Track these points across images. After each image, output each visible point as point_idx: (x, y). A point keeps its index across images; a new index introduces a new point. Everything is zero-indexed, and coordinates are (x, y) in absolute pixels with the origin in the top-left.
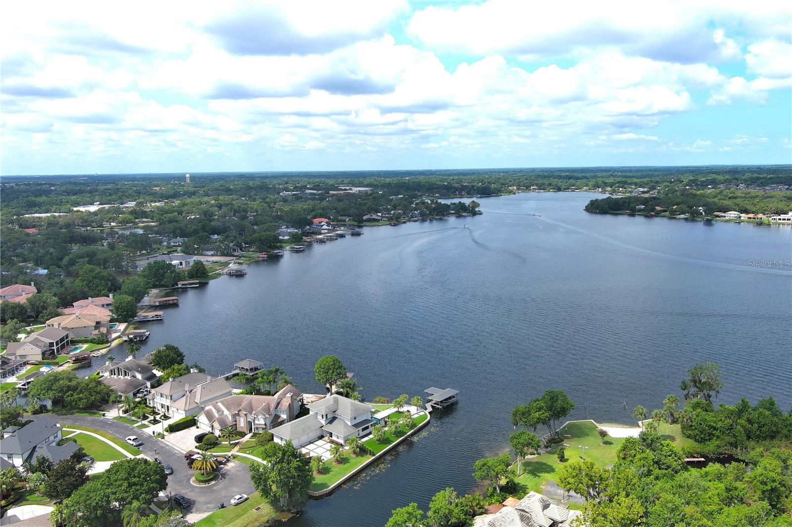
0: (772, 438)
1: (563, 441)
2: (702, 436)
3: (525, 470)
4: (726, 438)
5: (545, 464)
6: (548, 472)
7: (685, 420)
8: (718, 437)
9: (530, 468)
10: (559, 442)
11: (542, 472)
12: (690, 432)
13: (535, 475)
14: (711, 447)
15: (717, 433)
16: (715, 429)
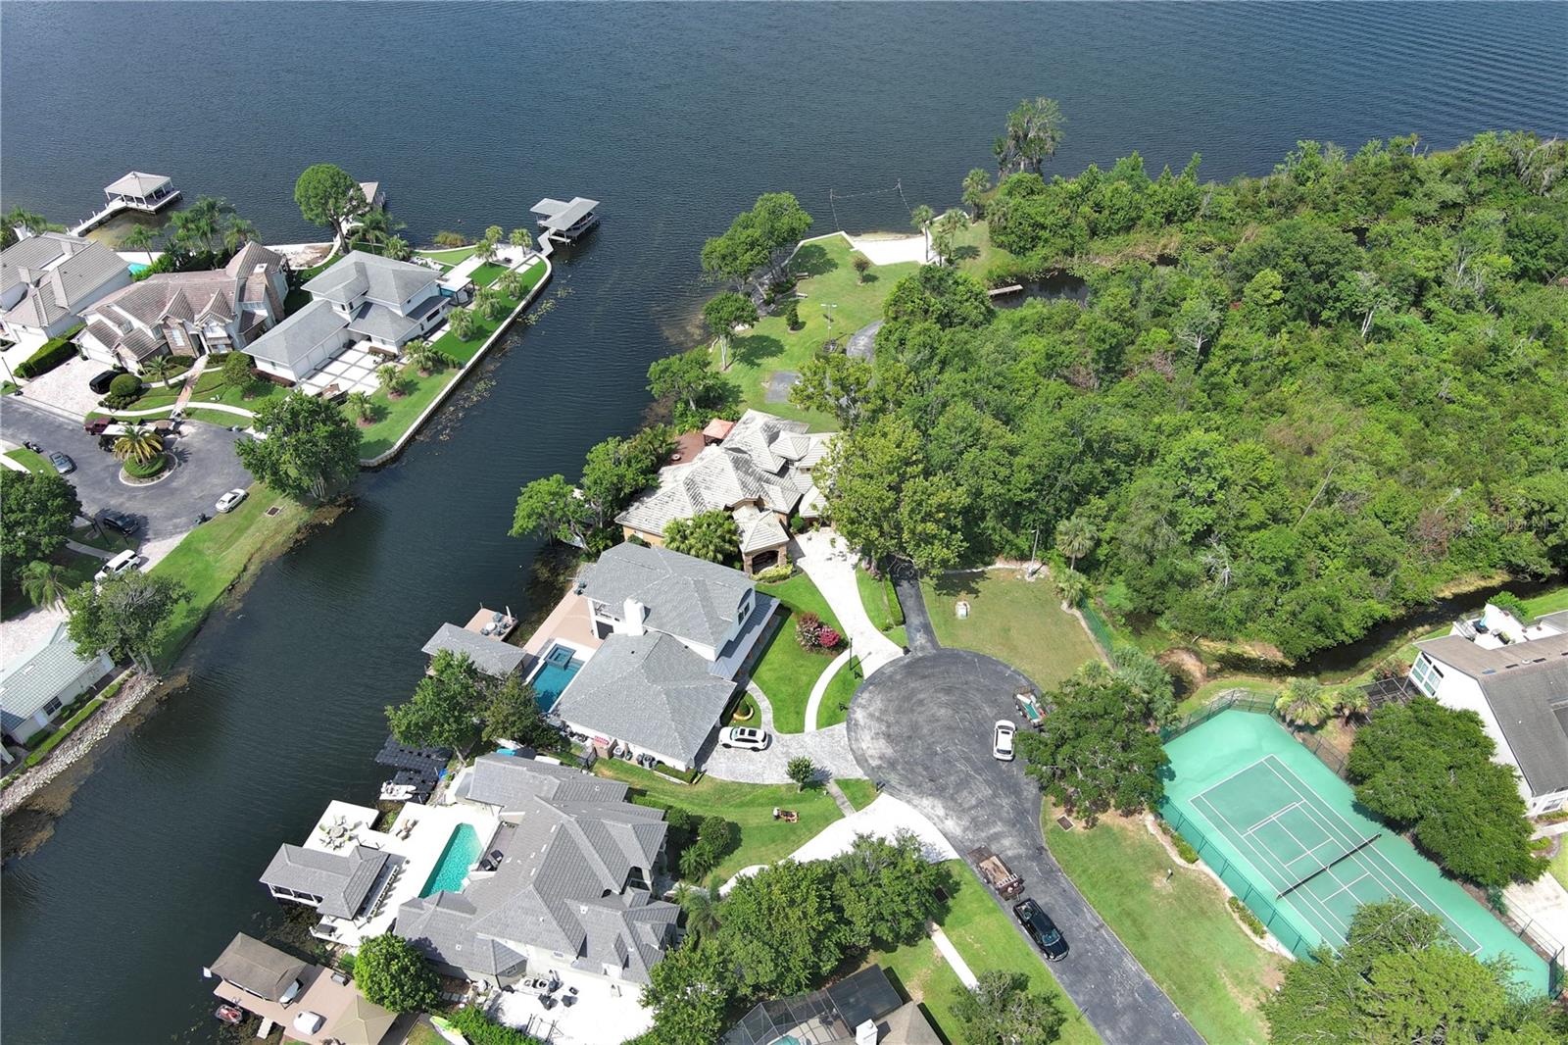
0: (1128, 229)
1: (795, 285)
2: (1022, 244)
3: (734, 355)
4: (1059, 241)
5: (767, 339)
6: (773, 354)
7: (996, 219)
8: (1046, 241)
9: (743, 350)
10: (789, 289)
11: (762, 356)
12: (1003, 238)
13: (752, 364)
14: (1033, 262)
15: (1045, 234)
16: (1043, 227)
